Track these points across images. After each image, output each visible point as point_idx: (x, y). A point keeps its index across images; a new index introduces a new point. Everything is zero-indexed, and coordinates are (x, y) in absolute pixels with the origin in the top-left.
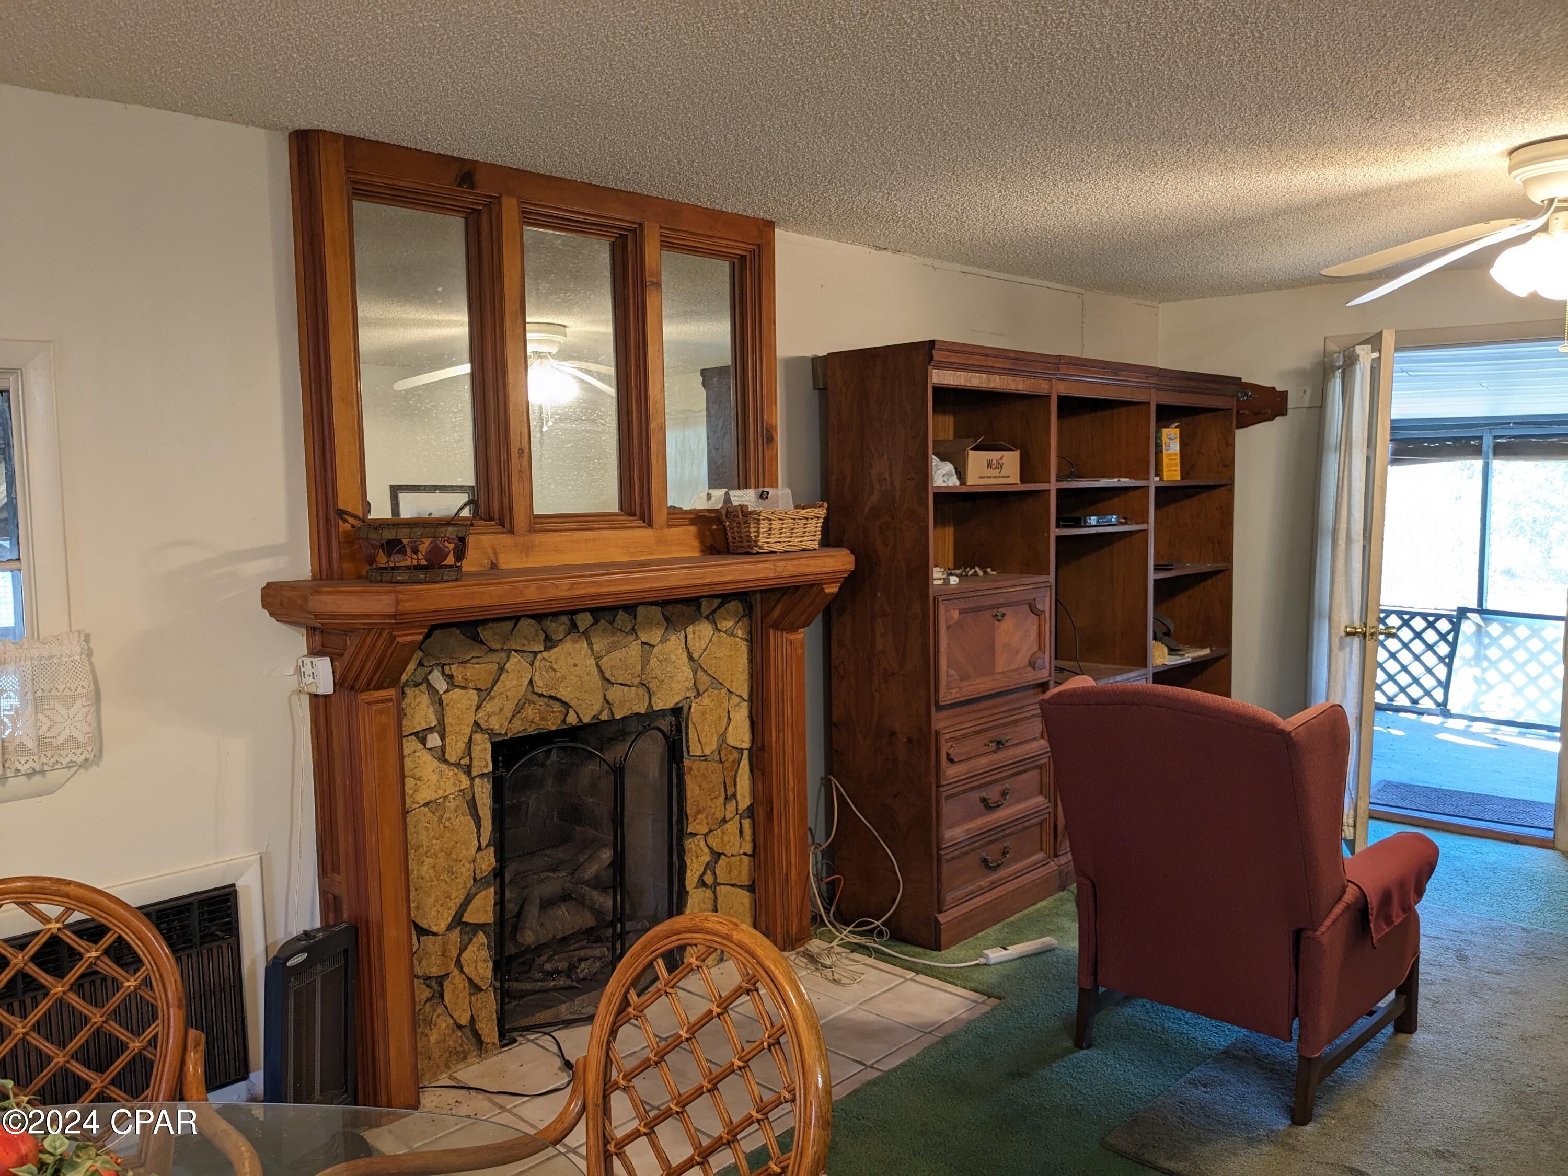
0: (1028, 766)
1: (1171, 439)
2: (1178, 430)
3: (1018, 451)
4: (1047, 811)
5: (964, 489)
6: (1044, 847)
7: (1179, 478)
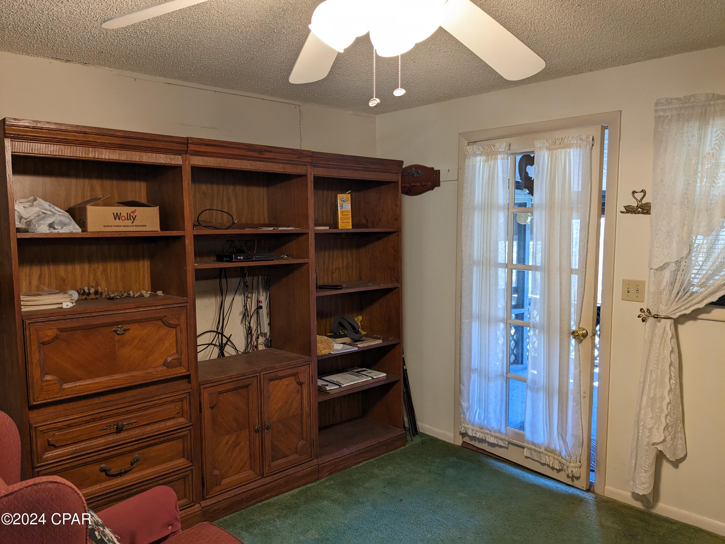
0: (166, 438)
1: (344, 201)
2: (350, 195)
3: (158, 207)
4: (190, 468)
5: (85, 235)
6: (187, 495)
7: (350, 227)
